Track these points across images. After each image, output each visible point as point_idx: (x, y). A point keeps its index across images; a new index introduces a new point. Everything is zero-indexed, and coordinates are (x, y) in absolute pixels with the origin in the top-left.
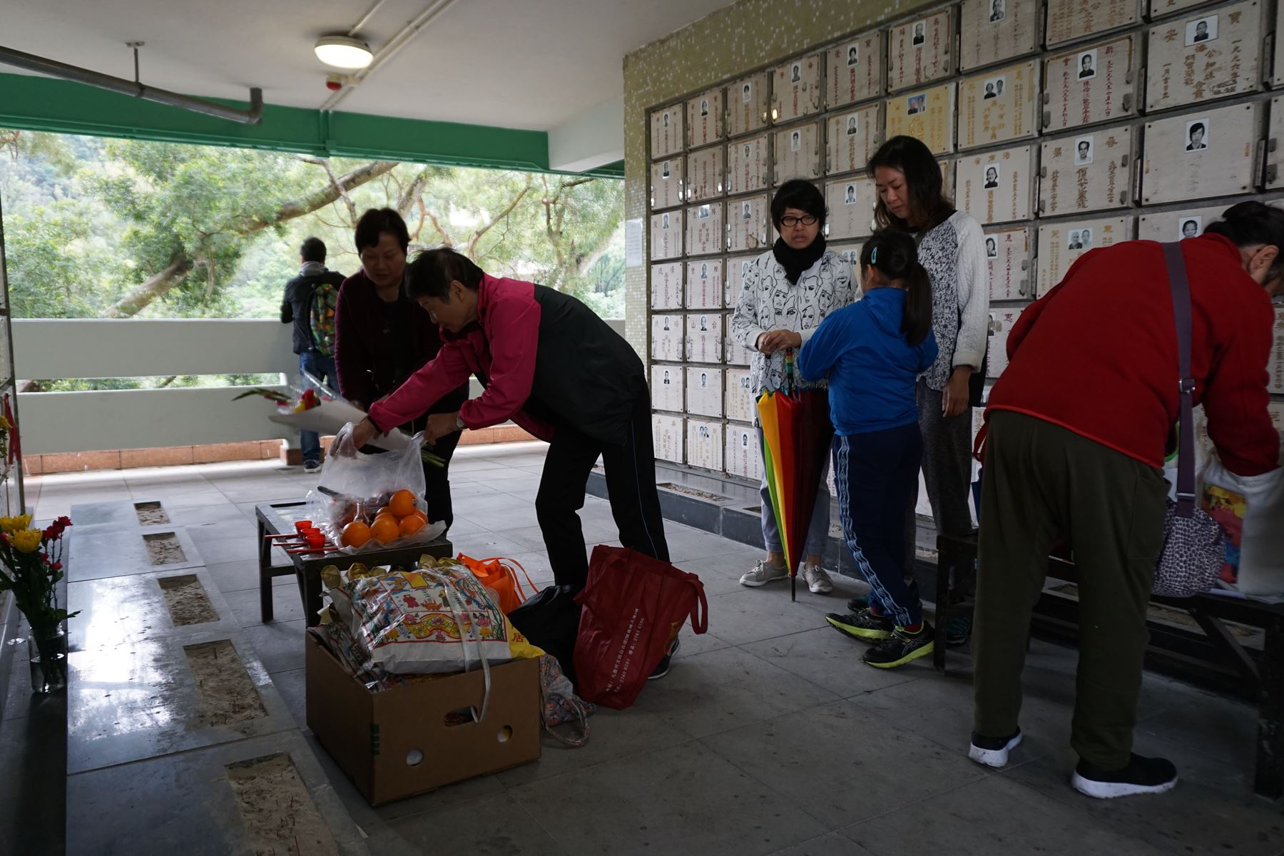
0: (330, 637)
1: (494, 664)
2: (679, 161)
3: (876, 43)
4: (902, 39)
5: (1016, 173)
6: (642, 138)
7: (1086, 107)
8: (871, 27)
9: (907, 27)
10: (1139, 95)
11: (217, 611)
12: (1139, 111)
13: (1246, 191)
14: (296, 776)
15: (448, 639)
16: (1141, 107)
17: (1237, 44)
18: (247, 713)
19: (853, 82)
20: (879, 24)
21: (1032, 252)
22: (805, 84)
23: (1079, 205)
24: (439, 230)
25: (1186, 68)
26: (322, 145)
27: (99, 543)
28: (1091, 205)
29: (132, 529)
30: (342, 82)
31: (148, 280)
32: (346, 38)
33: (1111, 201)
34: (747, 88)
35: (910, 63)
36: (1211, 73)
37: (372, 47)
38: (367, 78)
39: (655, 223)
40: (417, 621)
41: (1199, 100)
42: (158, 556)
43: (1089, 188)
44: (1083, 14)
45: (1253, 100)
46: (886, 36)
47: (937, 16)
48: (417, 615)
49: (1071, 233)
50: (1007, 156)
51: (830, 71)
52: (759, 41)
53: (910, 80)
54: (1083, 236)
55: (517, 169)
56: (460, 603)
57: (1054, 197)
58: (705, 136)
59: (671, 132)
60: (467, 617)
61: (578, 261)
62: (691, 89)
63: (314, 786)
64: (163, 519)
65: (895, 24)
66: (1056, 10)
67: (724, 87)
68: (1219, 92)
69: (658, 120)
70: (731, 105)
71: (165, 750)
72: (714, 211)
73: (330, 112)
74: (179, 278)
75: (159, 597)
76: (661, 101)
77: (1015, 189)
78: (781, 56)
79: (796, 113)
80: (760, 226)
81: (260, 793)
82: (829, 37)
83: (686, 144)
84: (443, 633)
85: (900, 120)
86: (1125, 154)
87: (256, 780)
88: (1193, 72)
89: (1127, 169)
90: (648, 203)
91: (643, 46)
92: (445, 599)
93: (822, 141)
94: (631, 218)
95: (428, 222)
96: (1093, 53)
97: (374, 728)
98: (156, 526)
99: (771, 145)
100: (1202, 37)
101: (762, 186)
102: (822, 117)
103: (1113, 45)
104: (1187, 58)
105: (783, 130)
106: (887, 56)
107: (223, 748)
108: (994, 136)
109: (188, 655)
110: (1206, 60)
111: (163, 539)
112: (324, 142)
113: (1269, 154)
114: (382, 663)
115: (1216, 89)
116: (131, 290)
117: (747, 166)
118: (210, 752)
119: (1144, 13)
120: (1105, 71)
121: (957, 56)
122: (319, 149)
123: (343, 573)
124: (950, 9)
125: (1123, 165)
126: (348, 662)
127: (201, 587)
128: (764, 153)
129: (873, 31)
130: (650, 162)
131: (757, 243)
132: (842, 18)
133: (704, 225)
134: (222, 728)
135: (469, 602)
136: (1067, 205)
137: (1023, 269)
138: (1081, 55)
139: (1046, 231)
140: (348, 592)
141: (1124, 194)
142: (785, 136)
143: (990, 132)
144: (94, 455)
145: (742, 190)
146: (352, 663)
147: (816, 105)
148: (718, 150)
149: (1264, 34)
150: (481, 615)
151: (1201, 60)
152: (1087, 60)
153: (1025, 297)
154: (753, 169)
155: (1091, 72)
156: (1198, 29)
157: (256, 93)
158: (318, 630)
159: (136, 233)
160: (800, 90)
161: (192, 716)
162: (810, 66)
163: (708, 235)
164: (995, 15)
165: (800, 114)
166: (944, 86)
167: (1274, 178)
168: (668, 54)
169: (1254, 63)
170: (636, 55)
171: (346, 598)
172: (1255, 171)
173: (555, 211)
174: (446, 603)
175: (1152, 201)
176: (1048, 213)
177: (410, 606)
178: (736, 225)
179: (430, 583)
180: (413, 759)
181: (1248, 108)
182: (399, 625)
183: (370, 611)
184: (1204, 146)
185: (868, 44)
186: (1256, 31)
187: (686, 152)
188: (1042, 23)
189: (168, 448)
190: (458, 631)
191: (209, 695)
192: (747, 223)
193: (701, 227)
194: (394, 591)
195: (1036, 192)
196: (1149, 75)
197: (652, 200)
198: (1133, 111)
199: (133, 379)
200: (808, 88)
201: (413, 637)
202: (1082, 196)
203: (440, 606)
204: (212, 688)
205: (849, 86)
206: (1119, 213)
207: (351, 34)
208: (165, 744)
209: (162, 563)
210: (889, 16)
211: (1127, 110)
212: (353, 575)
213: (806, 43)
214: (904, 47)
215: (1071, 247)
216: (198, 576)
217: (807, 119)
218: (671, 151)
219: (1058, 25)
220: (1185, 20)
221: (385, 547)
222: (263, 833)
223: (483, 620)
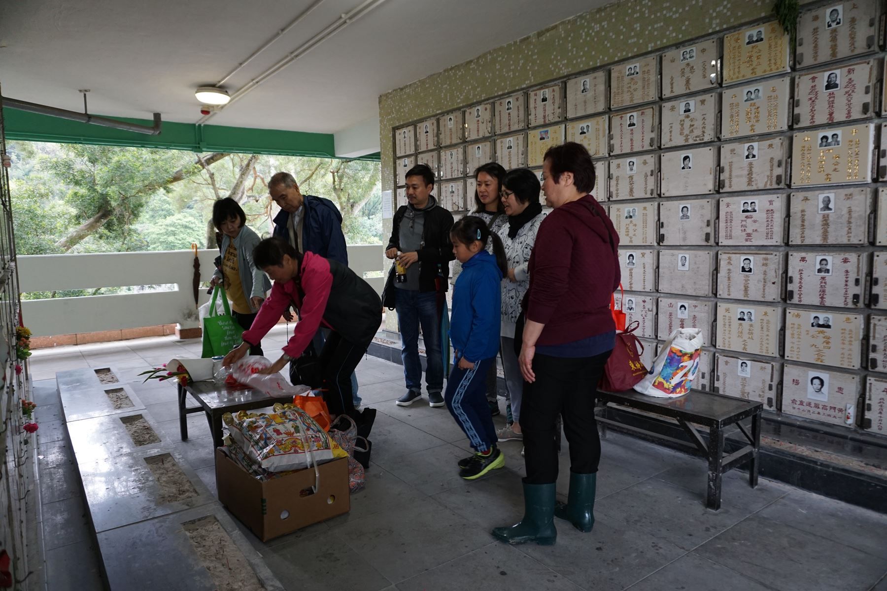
0: (231, 452)
1: (321, 463)
3: (521, 99)
4: (535, 98)
6: (391, 144)
7: (632, 143)
8: (518, 90)
9: (538, 92)
10: (658, 139)
11: (159, 436)
12: (658, 147)
13: (711, 193)
14: (221, 528)
15: (300, 451)
16: (659, 145)
17: (704, 116)
18: (187, 494)
19: (509, 120)
20: (523, 89)
23: (630, 195)
25: (680, 126)
26: (198, 145)
28: (636, 195)
29: (98, 387)
30: (210, 111)
31: (84, 223)
32: (213, 88)
33: (646, 194)
34: (451, 119)
35: (540, 112)
36: (692, 130)
37: (230, 93)
38: (224, 108)
39: (399, 193)
40: (284, 443)
41: (686, 144)
42: (116, 404)
43: (635, 186)
44: (629, 94)
45: (713, 146)
46: (527, 96)
47: (554, 87)
48: (282, 440)
49: (626, 210)
51: (497, 113)
52: (456, 93)
53: (540, 121)
54: (633, 212)
55: (315, 157)
57: (617, 190)
58: (427, 145)
59: (407, 142)
61: (352, 206)
62: (418, 118)
63: (231, 532)
64: (114, 380)
65: (531, 89)
66: (615, 90)
67: (437, 118)
68: (696, 140)
69: (400, 134)
70: (441, 128)
71: (147, 517)
73: (202, 125)
74: (104, 221)
75: (122, 430)
76: (402, 123)
78: (469, 103)
79: (478, 136)
80: (460, 198)
81: (202, 537)
82: (496, 94)
83: (416, 149)
84: (297, 448)
85: (535, 143)
86: (651, 169)
87: (198, 530)
88: (684, 128)
89: (653, 177)
90: (395, 182)
91: (390, 91)
93: (493, 152)
94: (385, 190)
95: (258, 182)
96: (635, 114)
97: (263, 501)
98: (110, 384)
99: (465, 152)
100: (687, 111)
101: (460, 176)
102: (493, 138)
103: (645, 111)
104: (681, 121)
105: (471, 144)
106: (528, 107)
107: (178, 514)
109: (147, 463)
110: (690, 123)
111: (116, 392)
112: (199, 144)
113: (721, 174)
115: (695, 138)
116: (73, 230)
117: (452, 163)
118: (171, 517)
119: (659, 96)
120: (640, 124)
121: (565, 110)
122: (196, 147)
124: (560, 84)
125: (652, 175)
126: (243, 466)
127: (146, 422)
128: (461, 157)
129: (519, 93)
130: (396, 157)
131: (458, 208)
132: (503, 84)
134: (175, 504)
135: (308, 429)
136: (624, 194)
138: (629, 115)
139: (614, 208)
140: (239, 427)
141: (652, 190)
142: (472, 148)
144: (60, 337)
145: (449, 177)
146: (245, 466)
147: (490, 131)
148: (435, 154)
149: (717, 112)
150: (316, 436)
151: (687, 123)
152: (632, 118)
154: (455, 165)
155: (634, 125)
156: (685, 106)
157: (157, 115)
158: (222, 448)
159: (76, 194)
160: (480, 122)
161: (157, 497)
162: (486, 109)
164: (584, 89)
165: (481, 136)
166: (558, 126)
167: (724, 186)
168: (405, 96)
169: (713, 127)
170: (386, 95)
171: (238, 431)
172: (715, 182)
173: (338, 176)
174: (296, 431)
175: (666, 195)
176: (614, 198)
177: (278, 435)
178: (446, 197)
180: (284, 515)
181: (710, 149)
182: (274, 446)
183: (255, 439)
184: (690, 168)
185: (517, 99)
186: (713, 110)
187: (416, 154)
188: (609, 96)
190: (304, 447)
191: (164, 486)
192: (452, 196)
194: (267, 426)
195: (608, 187)
196: (662, 128)
197: (397, 180)
198: (655, 147)
200: (485, 122)
201: (282, 452)
202: (631, 190)
203: (293, 433)
204: (164, 481)
205: (508, 122)
206: (650, 200)
207: (217, 86)
208: (146, 514)
209: (119, 408)
210: (528, 85)
211: (652, 146)
212: (241, 416)
213: (483, 97)
214: (537, 103)
215: (626, 218)
216: (143, 415)
217: (484, 139)
218: (408, 153)
219: (617, 98)
220: (679, 101)
222: (207, 557)
223: (317, 439)
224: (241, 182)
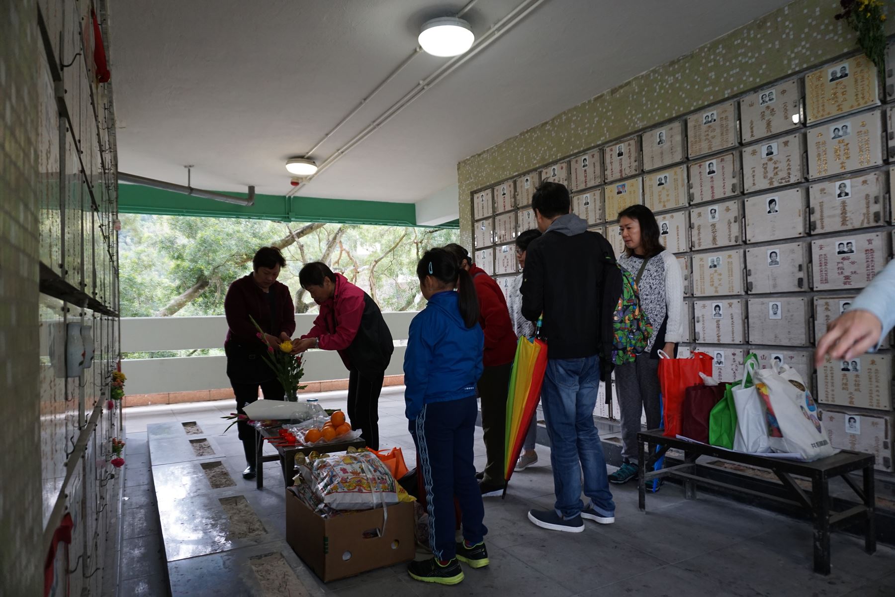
0: (299, 492)
1: (389, 505)
2: (490, 220)
3: (597, 156)
4: (611, 153)
5: (678, 226)
6: (469, 207)
7: (713, 191)
8: (594, 147)
9: (613, 147)
10: (740, 184)
11: (235, 481)
12: (741, 192)
13: (801, 235)
14: (286, 563)
15: (364, 491)
16: (742, 190)
17: (789, 157)
18: (257, 532)
19: (586, 177)
20: (598, 146)
21: (690, 270)
22: (559, 178)
23: (713, 244)
24: (351, 259)
25: (763, 170)
26: (287, 216)
27: (165, 444)
28: (720, 244)
29: (184, 437)
30: (300, 182)
31: (185, 294)
32: (302, 160)
33: (730, 241)
34: (527, 180)
35: (616, 167)
36: (777, 173)
37: (317, 163)
38: (313, 179)
39: (478, 256)
40: (348, 481)
41: (772, 187)
42: (199, 452)
43: (717, 234)
44: (707, 142)
45: (800, 187)
46: (602, 152)
47: (629, 142)
48: (348, 478)
49: (710, 259)
50: (672, 217)
51: (573, 171)
52: (533, 155)
53: (617, 176)
54: (717, 261)
55: (398, 225)
56: (370, 471)
57: (699, 239)
58: (505, 207)
59: (485, 205)
60: (374, 479)
62: (496, 181)
63: (296, 567)
64: (199, 431)
65: (607, 145)
66: (692, 139)
67: (514, 180)
68: (782, 183)
69: (478, 198)
70: (518, 190)
71: (216, 551)
72: (511, 249)
73: (292, 197)
74: (201, 291)
75: (201, 474)
76: (479, 187)
77: (678, 235)
78: (545, 163)
81: (267, 571)
82: (572, 153)
83: (494, 212)
84: (361, 488)
85: (613, 197)
86: (734, 215)
87: (264, 565)
88: (767, 172)
89: (737, 223)
90: (473, 245)
91: (468, 158)
92: (362, 470)
95: (344, 255)
96: (714, 161)
97: (325, 539)
98: (196, 435)
100: (770, 153)
103: (724, 157)
104: (764, 164)
106: (604, 163)
107: (247, 549)
108: (664, 206)
109: (222, 503)
110: (774, 166)
111: (200, 442)
112: (288, 214)
113: (811, 216)
114: (329, 503)
115: (780, 181)
116: (175, 299)
117: (529, 223)
119: (739, 141)
120: (721, 171)
121: (642, 163)
122: (285, 217)
123: (306, 458)
124: (636, 138)
125: (735, 222)
126: (310, 505)
127: (224, 468)
129: (595, 149)
130: (474, 221)
132: (578, 142)
133: (505, 257)
134: (244, 540)
135: (375, 471)
136: (706, 243)
137: (686, 280)
138: (708, 163)
139: (697, 258)
140: (310, 467)
141: (737, 237)
143: (662, 204)
144: (154, 396)
146: (312, 505)
148: (512, 214)
149: (802, 152)
150: (382, 478)
151: (771, 166)
152: (711, 165)
153: (687, 295)
155: (714, 172)
156: (767, 149)
157: (251, 189)
158: (293, 488)
159: (178, 266)
161: (228, 533)
162: (562, 168)
163: (508, 262)
164: (660, 141)
166: (635, 179)
167: (815, 228)
168: (482, 162)
169: (799, 167)
170: (464, 162)
171: (308, 470)
172: (805, 225)
173: (422, 247)
174: (363, 471)
175: (752, 241)
176: (697, 248)
177: (344, 473)
179: (354, 461)
180: (346, 557)
181: (798, 191)
182: (338, 483)
183: (322, 476)
184: (777, 211)
185: (593, 156)
186: (798, 151)
187: (494, 216)
188: (686, 146)
189: (196, 392)
190: (370, 487)
191: (235, 524)
193: (504, 258)
194: (335, 466)
195: (689, 237)
196: (744, 173)
197: (476, 243)
198: (737, 192)
199: (175, 351)
201: (346, 490)
202: (714, 239)
203: (359, 473)
204: (236, 520)
205: (584, 179)
206: (736, 247)
207: (306, 157)
208: (215, 548)
209: (201, 455)
210: (604, 142)
211: (734, 192)
212: (312, 457)
213: (559, 156)
215: (711, 267)
216: (222, 462)
218: (486, 215)
219: (694, 147)
220: (761, 145)
221: (329, 443)
222: (270, 590)
223: (383, 481)
224: (328, 254)
